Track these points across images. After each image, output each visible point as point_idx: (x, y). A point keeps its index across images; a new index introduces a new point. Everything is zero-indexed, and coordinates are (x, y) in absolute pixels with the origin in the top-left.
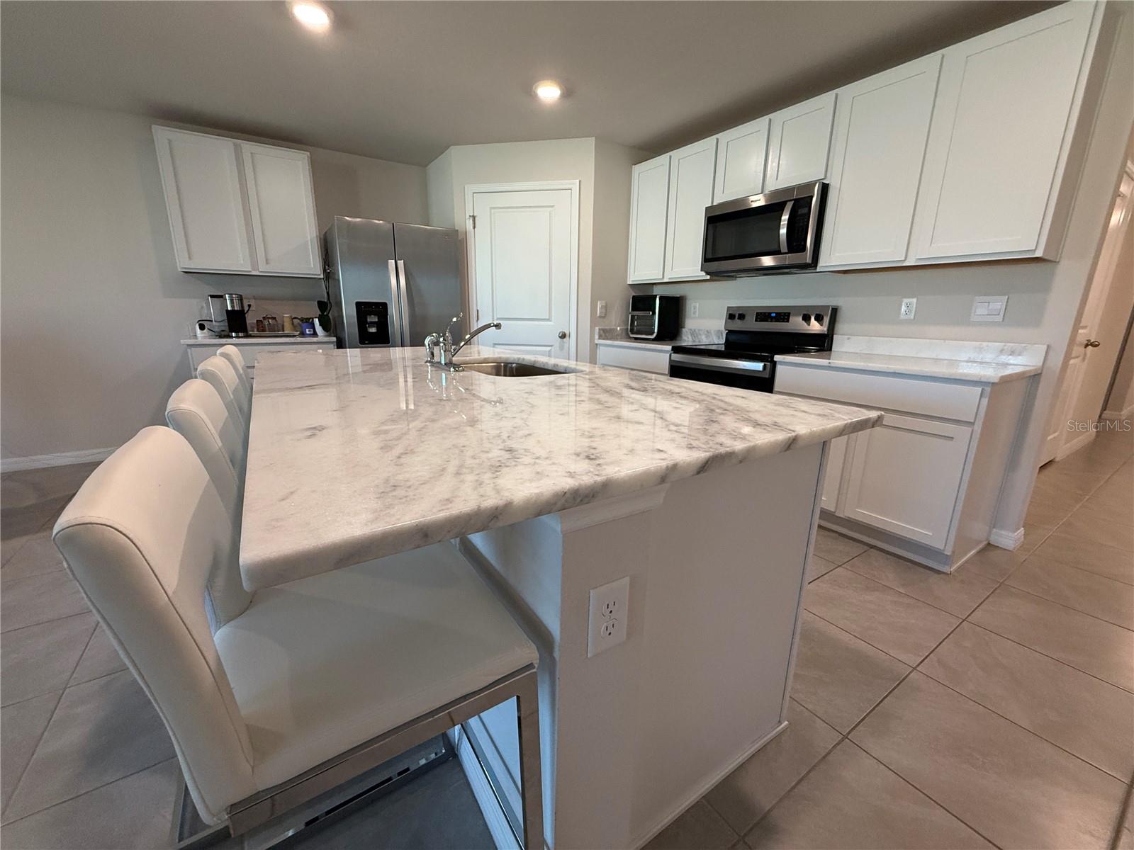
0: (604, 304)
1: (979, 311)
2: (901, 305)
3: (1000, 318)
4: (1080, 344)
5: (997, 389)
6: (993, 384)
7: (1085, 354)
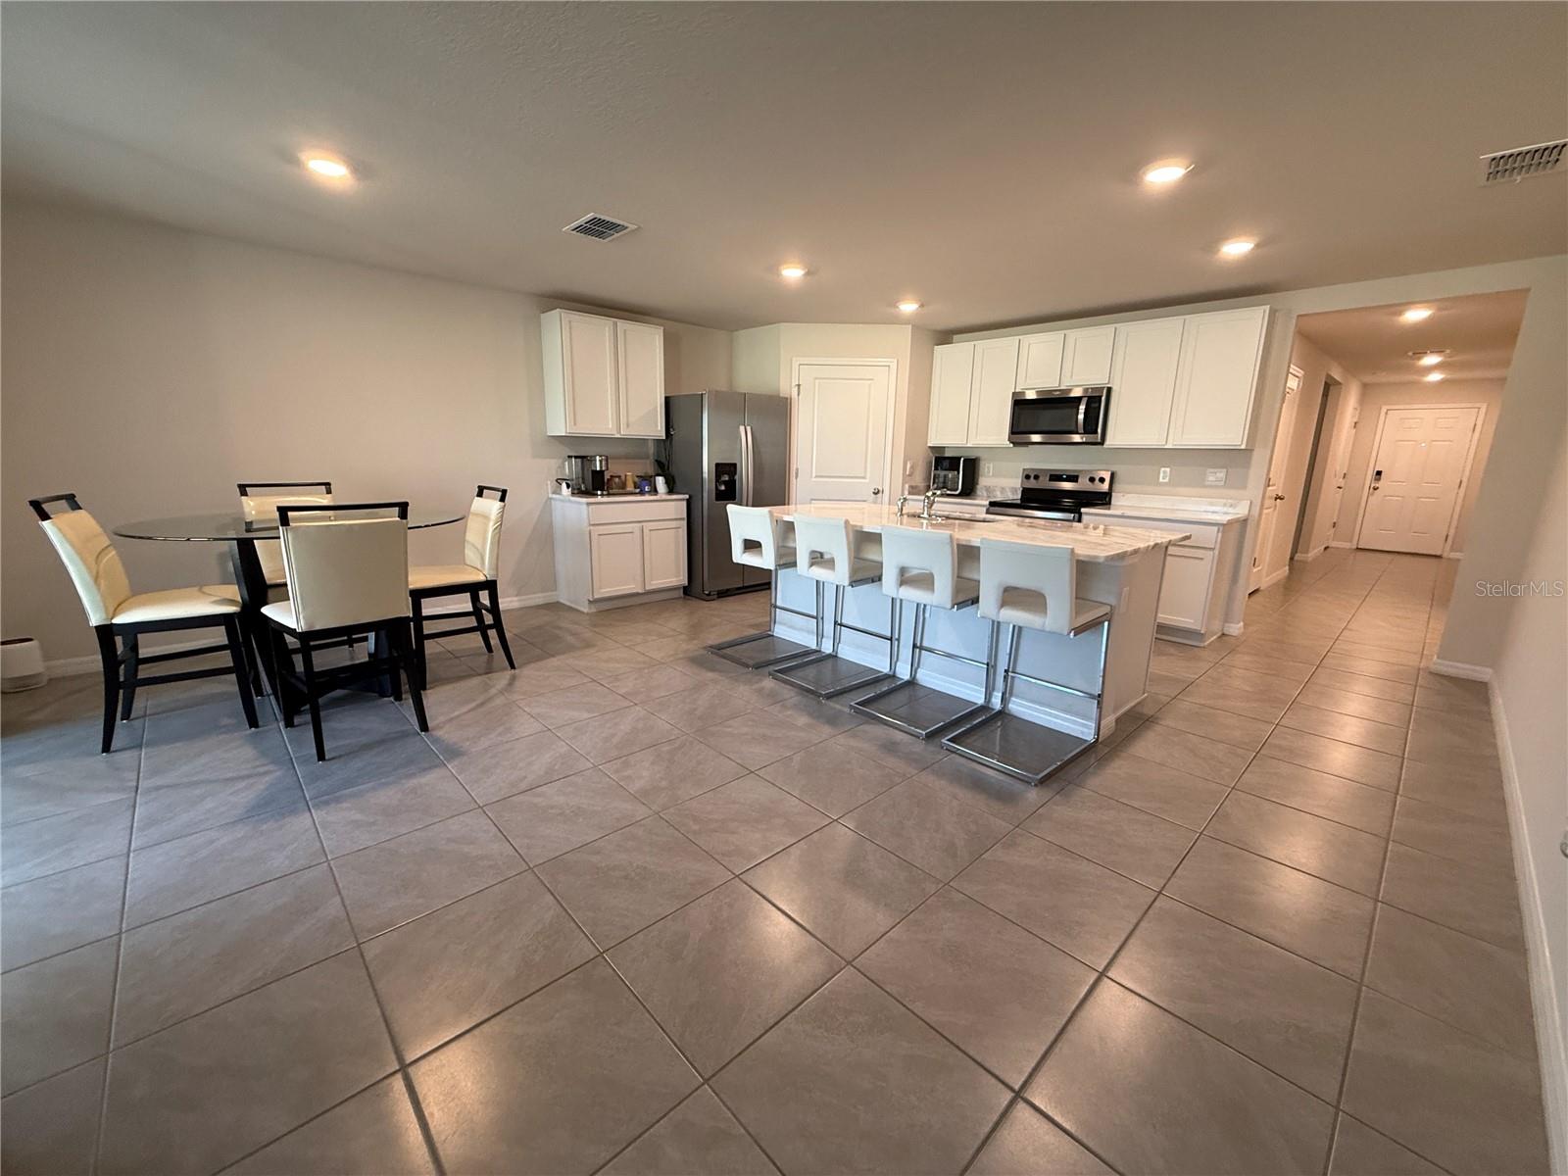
0: (912, 464)
1: (1211, 478)
2: (1159, 473)
3: (1222, 483)
4: (1270, 498)
5: (1224, 527)
6: (1223, 525)
7: (1276, 506)
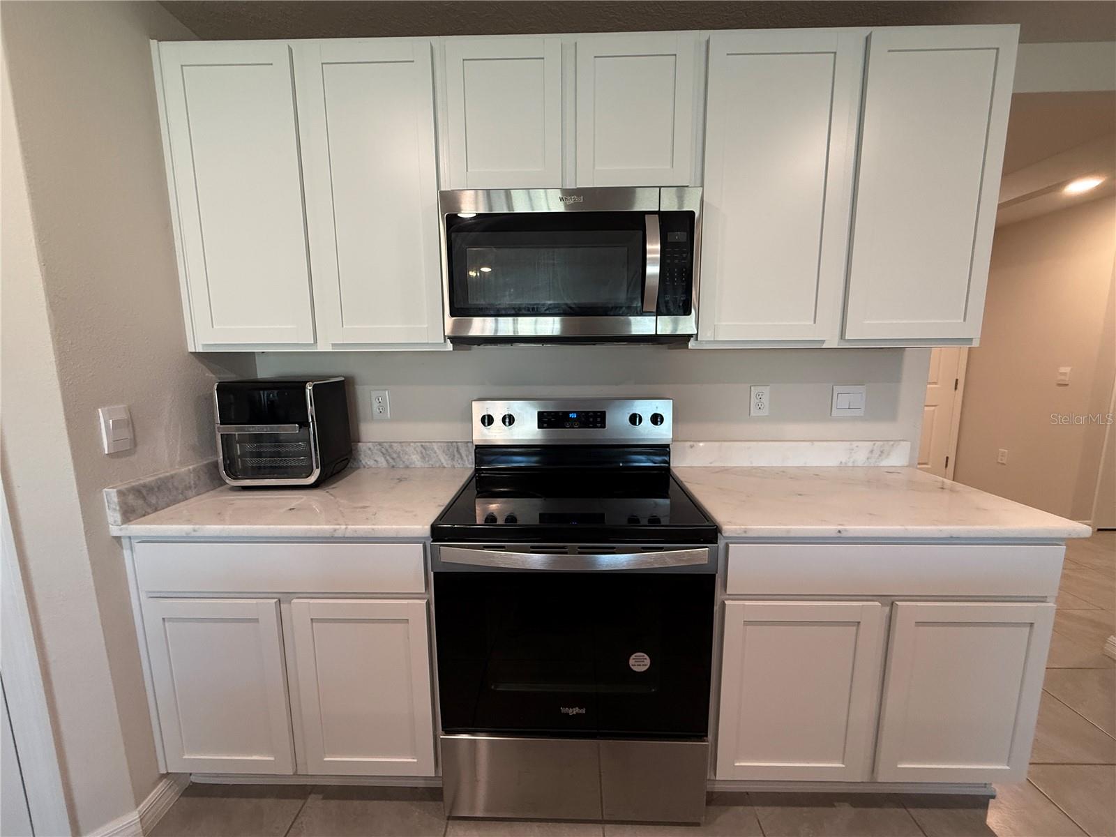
0: (123, 416)
3: (861, 412)
